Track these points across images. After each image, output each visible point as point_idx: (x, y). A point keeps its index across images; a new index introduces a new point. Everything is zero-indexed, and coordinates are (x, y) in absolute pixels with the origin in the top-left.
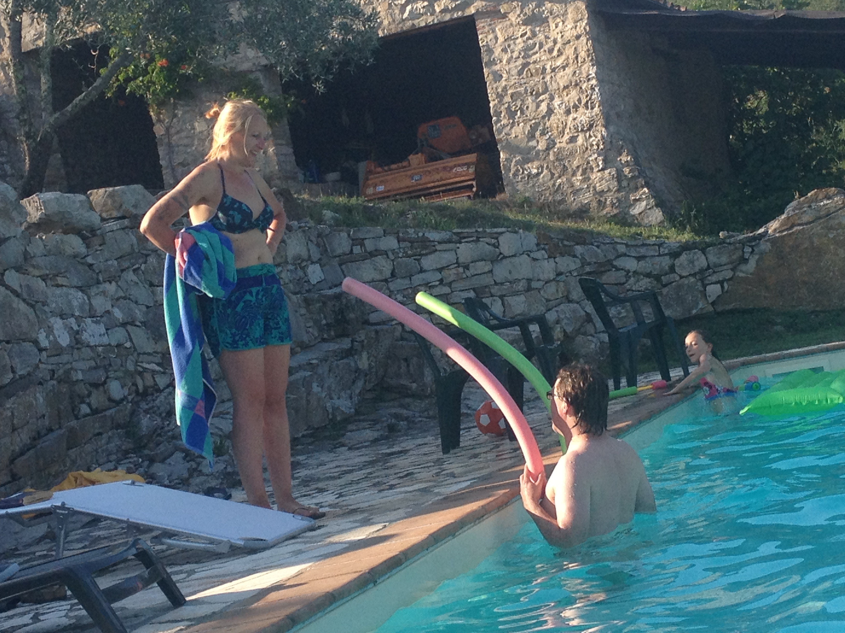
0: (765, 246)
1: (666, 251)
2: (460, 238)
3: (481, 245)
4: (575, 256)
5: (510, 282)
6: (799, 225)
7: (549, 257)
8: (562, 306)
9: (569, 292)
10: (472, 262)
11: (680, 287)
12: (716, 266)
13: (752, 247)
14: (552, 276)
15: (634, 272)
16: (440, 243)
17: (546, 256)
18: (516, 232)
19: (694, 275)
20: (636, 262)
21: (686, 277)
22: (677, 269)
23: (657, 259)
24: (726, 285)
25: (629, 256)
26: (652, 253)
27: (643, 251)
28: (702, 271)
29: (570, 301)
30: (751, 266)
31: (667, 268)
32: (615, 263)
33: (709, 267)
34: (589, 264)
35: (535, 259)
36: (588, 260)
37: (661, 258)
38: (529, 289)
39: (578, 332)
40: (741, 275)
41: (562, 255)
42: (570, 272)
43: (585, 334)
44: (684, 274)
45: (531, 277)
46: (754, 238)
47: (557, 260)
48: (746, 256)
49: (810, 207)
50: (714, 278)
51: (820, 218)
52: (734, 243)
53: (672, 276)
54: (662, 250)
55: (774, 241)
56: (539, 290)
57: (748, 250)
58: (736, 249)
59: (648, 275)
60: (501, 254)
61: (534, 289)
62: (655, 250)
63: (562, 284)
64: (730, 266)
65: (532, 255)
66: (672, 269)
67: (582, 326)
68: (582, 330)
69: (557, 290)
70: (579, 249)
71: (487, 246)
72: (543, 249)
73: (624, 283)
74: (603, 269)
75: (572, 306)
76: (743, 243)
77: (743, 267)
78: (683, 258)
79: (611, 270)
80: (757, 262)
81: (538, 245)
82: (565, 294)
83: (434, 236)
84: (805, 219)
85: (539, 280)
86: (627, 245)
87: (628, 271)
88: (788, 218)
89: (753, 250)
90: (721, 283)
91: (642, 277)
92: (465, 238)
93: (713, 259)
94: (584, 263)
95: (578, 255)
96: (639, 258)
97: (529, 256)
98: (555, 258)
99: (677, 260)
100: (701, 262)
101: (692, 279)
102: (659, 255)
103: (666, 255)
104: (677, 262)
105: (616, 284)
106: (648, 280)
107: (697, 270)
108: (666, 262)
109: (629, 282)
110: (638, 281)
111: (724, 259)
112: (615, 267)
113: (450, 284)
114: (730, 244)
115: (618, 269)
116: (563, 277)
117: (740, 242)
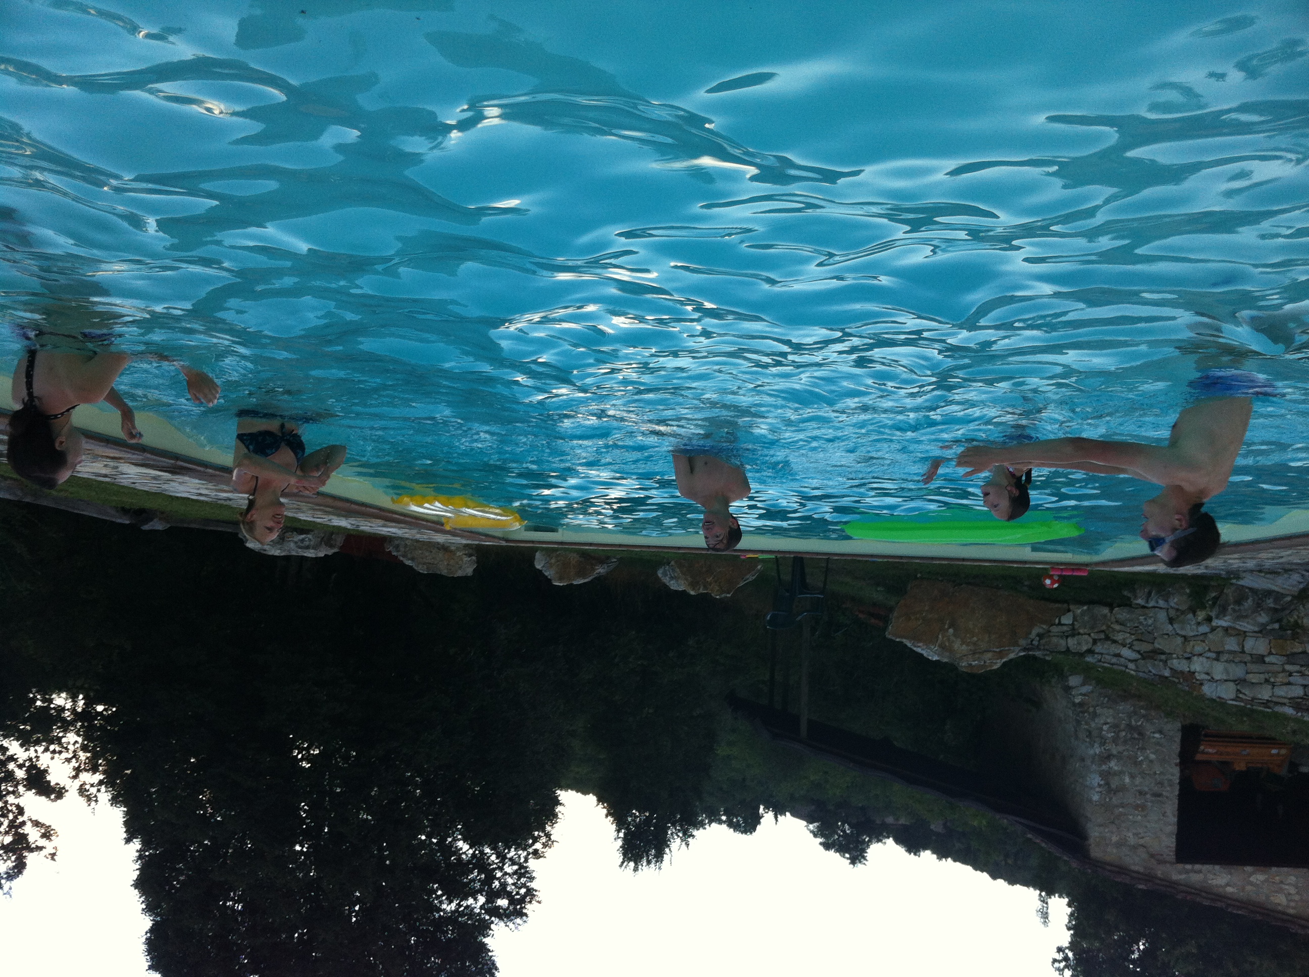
0: (1022, 642)
1: (1096, 656)
2: (1266, 704)
3: (1251, 695)
4: (1171, 669)
5: (1233, 661)
6: (994, 651)
7: (1194, 673)
8: (1192, 634)
9: (1183, 643)
10: (1261, 683)
11: (1092, 628)
12: (1062, 637)
13: (1032, 644)
14: (1195, 658)
15: (1125, 646)
16: (1285, 704)
17: (1196, 674)
18: (1219, 698)
19: (1079, 634)
20: (1122, 653)
21: (1085, 634)
22: (1091, 641)
23: (1104, 651)
24: (1057, 621)
25: (1126, 659)
26: (1107, 657)
27: (1114, 660)
28: (1073, 635)
29: (1185, 637)
30: (1035, 631)
31: (1098, 644)
32: (1140, 657)
33: (1067, 637)
34: (1161, 660)
35: (1208, 674)
36: (1161, 663)
37: (1101, 651)
38: (1218, 653)
39: (1183, 612)
40: (1044, 627)
41: (1182, 672)
42: (1178, 658)
43: (1177, 610)
44: (1086, 636)
45: (1216, 662)
46: (1029, 650)
47: (1188, 669)
48: (1038, 638)
49: (985, 662)
50: (1065, 628)
51: (980, 653)
52: (1044, 650)
53: (1096, 637)
54: (1100, 657)
55: (1016, 644)
56: (1209, 650)
57: (1035, 643)
58: (1044, 645)
59: (1115, 642)
60: (1237, 685)
61: (1214, 652)
62: (1105, 658)
63: (1188, 650)
64: (1051, 634)
65: (1209, 678)
66: (1095, 642)
67: (1178, 616)
68: (1178, 613)
69: (1193, 646)
70: (1167, 673)
71: (1246, 693)
72: (1197, 680)
73: (1136, 640)
74: (1151, 654)
75: (1183, 633)
76: (1038, 648)
77: (1041, 631)
78: (1085, 648)
79: (1145, 652)
80: (1030, 633)
81: (1202, 684)
82: (1186, 643)
83: (1289, 711)
84: (989, 655)
85: (1208, 658)
86: (1126, 667)
87: (1129, 648)
88: (1002, 658)
89: (1032, 641)
90: (1060, 624)
91: (1120, 642)
92: (1263, 703)
93: (1063, 642)
94: (1165, 662)
95: (1168, 669)
96: (1118, 655)
97: (1212, 678)
98: (1189, 671)
99: (1090, 647)
100: (1072, 642)
101: (1081, 631)
102: (1102, 654)
103: (1098, 653)
104: (1090, 646)
105: (1141, 640)
106: (1115, 638)
107: (1076, 637)
108: (1098, 648)
109: (1131, 640)
110: (1124, 639)
111: (1055, 640)
112: (1141, 654)
113: (1284, 671)
114: (1047, 650)
115: (1139, 652)
116: (1187, 655)
117: (1039, 650)
